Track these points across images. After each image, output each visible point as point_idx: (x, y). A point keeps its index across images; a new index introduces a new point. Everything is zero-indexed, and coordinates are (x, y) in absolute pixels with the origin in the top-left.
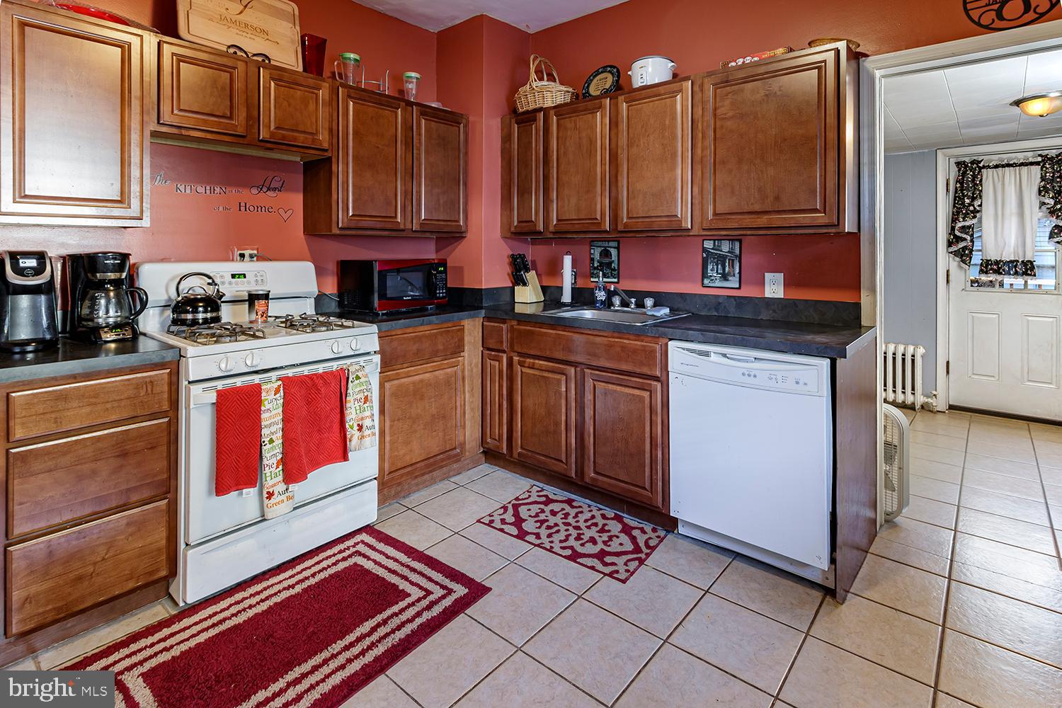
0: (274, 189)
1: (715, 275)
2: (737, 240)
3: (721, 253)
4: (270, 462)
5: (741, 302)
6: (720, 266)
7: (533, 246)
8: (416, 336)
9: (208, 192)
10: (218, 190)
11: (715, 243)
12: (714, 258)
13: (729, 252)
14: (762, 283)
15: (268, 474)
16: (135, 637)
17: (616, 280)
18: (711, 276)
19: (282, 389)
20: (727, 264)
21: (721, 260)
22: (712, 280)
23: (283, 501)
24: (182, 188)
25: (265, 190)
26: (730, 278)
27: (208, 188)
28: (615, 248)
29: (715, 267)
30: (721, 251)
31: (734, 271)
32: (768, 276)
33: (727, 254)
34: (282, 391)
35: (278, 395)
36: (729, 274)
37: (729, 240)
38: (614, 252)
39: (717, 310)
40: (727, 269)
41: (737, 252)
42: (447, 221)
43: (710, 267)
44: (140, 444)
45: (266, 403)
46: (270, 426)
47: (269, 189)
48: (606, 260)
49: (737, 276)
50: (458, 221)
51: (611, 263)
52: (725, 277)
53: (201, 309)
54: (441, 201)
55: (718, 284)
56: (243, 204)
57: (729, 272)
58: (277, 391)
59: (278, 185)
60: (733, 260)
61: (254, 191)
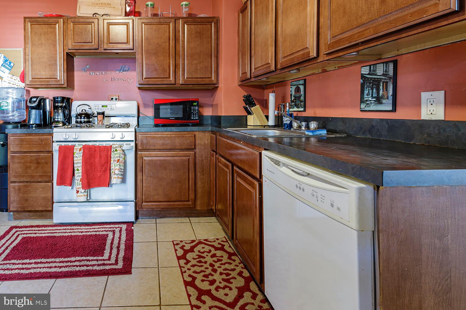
0: (125, 71)
1: (370, 99)
2: (391, 61)
3: (376, 77)
4: (77, 178)
5: (393, 125)
6: (374, 91)
7: (266, 90)
8: (162, 137)
9: (100, 74)
10: (104, 73)
11: (370, 68)
12: (370, 83)
13: (383, 75)
14: (418, 104)
15: (77, 183)
16: (38, 226)
17: (302, 109)
18: (367, 101)
19: (82, 149)
20: (381, 87)
21: (376, 83)
22: (368, 104)
23: (82, 196)
24: (91, 73)
25: (121, 71)
26: (384, 101)
27: (100, 73)
28: (302, 85)
29: (371, 91)
30: (376, 75)
31: (387, 93)
32: (425, 96)
33: (381, 77)
34: (82, 150)
35: (81, 152)
36: (383, 97)
37: (383, 63)
38: (302, 88)
39: (370, 132)
40: (381, 92)
41: (391, 73)
42: (203, 78)
43: (366, 92)
44: (43, 161)
45: (76, 154)
46: (77, 163)
47: (123, 71)
48: (298, 95)
49: (391, 98)
50: (211, 78)
51: (300, 97)
52: (379, 100)
53: (83, 117)
54: (199, 67)
55: (372, 108)
56: (113, 78)
57: (383, 95)
58: (80, 150)
59: (127, 69)
60: (387, 83)
61: (117, 72)
